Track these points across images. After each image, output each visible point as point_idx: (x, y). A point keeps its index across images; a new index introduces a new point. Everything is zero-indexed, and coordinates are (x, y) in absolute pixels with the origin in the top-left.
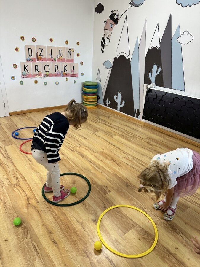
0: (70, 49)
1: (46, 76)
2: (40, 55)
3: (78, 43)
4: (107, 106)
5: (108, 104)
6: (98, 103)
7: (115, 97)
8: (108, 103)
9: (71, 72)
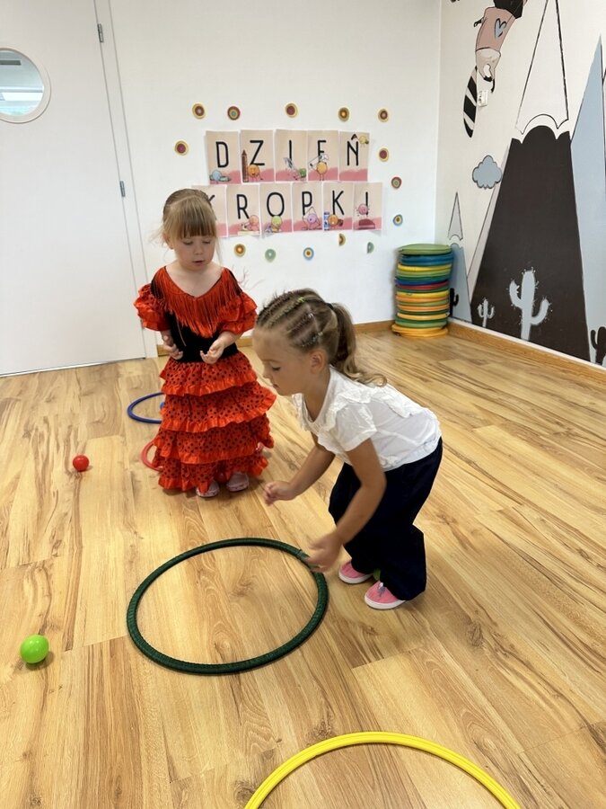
0: (354, 136)
1: (270, 229)
2: (252, 163)
3: (384, 115)
4: (481, 326)
5: (488, 320)
6: (450, 320)
7: (513, 287)
8: (485, 316)
9: (356, 213)
